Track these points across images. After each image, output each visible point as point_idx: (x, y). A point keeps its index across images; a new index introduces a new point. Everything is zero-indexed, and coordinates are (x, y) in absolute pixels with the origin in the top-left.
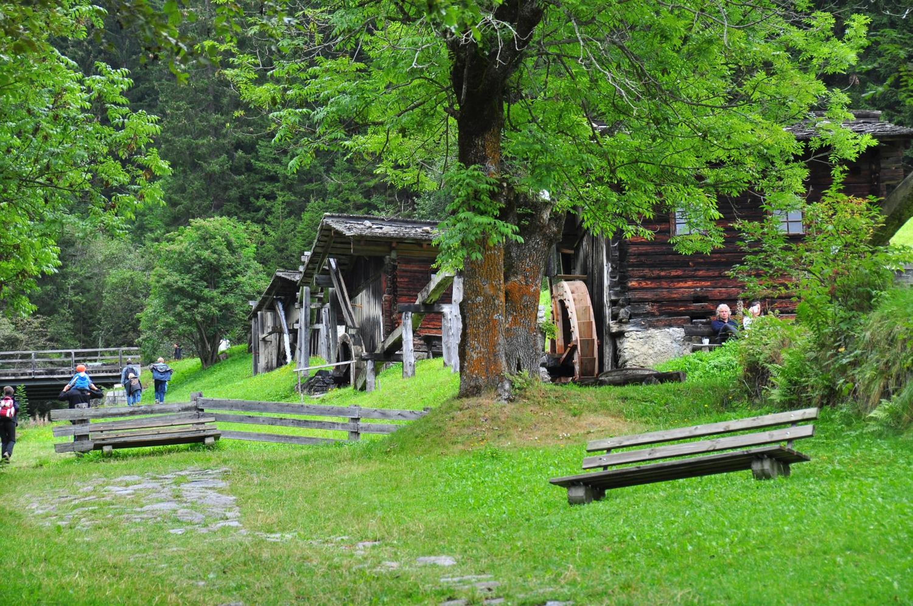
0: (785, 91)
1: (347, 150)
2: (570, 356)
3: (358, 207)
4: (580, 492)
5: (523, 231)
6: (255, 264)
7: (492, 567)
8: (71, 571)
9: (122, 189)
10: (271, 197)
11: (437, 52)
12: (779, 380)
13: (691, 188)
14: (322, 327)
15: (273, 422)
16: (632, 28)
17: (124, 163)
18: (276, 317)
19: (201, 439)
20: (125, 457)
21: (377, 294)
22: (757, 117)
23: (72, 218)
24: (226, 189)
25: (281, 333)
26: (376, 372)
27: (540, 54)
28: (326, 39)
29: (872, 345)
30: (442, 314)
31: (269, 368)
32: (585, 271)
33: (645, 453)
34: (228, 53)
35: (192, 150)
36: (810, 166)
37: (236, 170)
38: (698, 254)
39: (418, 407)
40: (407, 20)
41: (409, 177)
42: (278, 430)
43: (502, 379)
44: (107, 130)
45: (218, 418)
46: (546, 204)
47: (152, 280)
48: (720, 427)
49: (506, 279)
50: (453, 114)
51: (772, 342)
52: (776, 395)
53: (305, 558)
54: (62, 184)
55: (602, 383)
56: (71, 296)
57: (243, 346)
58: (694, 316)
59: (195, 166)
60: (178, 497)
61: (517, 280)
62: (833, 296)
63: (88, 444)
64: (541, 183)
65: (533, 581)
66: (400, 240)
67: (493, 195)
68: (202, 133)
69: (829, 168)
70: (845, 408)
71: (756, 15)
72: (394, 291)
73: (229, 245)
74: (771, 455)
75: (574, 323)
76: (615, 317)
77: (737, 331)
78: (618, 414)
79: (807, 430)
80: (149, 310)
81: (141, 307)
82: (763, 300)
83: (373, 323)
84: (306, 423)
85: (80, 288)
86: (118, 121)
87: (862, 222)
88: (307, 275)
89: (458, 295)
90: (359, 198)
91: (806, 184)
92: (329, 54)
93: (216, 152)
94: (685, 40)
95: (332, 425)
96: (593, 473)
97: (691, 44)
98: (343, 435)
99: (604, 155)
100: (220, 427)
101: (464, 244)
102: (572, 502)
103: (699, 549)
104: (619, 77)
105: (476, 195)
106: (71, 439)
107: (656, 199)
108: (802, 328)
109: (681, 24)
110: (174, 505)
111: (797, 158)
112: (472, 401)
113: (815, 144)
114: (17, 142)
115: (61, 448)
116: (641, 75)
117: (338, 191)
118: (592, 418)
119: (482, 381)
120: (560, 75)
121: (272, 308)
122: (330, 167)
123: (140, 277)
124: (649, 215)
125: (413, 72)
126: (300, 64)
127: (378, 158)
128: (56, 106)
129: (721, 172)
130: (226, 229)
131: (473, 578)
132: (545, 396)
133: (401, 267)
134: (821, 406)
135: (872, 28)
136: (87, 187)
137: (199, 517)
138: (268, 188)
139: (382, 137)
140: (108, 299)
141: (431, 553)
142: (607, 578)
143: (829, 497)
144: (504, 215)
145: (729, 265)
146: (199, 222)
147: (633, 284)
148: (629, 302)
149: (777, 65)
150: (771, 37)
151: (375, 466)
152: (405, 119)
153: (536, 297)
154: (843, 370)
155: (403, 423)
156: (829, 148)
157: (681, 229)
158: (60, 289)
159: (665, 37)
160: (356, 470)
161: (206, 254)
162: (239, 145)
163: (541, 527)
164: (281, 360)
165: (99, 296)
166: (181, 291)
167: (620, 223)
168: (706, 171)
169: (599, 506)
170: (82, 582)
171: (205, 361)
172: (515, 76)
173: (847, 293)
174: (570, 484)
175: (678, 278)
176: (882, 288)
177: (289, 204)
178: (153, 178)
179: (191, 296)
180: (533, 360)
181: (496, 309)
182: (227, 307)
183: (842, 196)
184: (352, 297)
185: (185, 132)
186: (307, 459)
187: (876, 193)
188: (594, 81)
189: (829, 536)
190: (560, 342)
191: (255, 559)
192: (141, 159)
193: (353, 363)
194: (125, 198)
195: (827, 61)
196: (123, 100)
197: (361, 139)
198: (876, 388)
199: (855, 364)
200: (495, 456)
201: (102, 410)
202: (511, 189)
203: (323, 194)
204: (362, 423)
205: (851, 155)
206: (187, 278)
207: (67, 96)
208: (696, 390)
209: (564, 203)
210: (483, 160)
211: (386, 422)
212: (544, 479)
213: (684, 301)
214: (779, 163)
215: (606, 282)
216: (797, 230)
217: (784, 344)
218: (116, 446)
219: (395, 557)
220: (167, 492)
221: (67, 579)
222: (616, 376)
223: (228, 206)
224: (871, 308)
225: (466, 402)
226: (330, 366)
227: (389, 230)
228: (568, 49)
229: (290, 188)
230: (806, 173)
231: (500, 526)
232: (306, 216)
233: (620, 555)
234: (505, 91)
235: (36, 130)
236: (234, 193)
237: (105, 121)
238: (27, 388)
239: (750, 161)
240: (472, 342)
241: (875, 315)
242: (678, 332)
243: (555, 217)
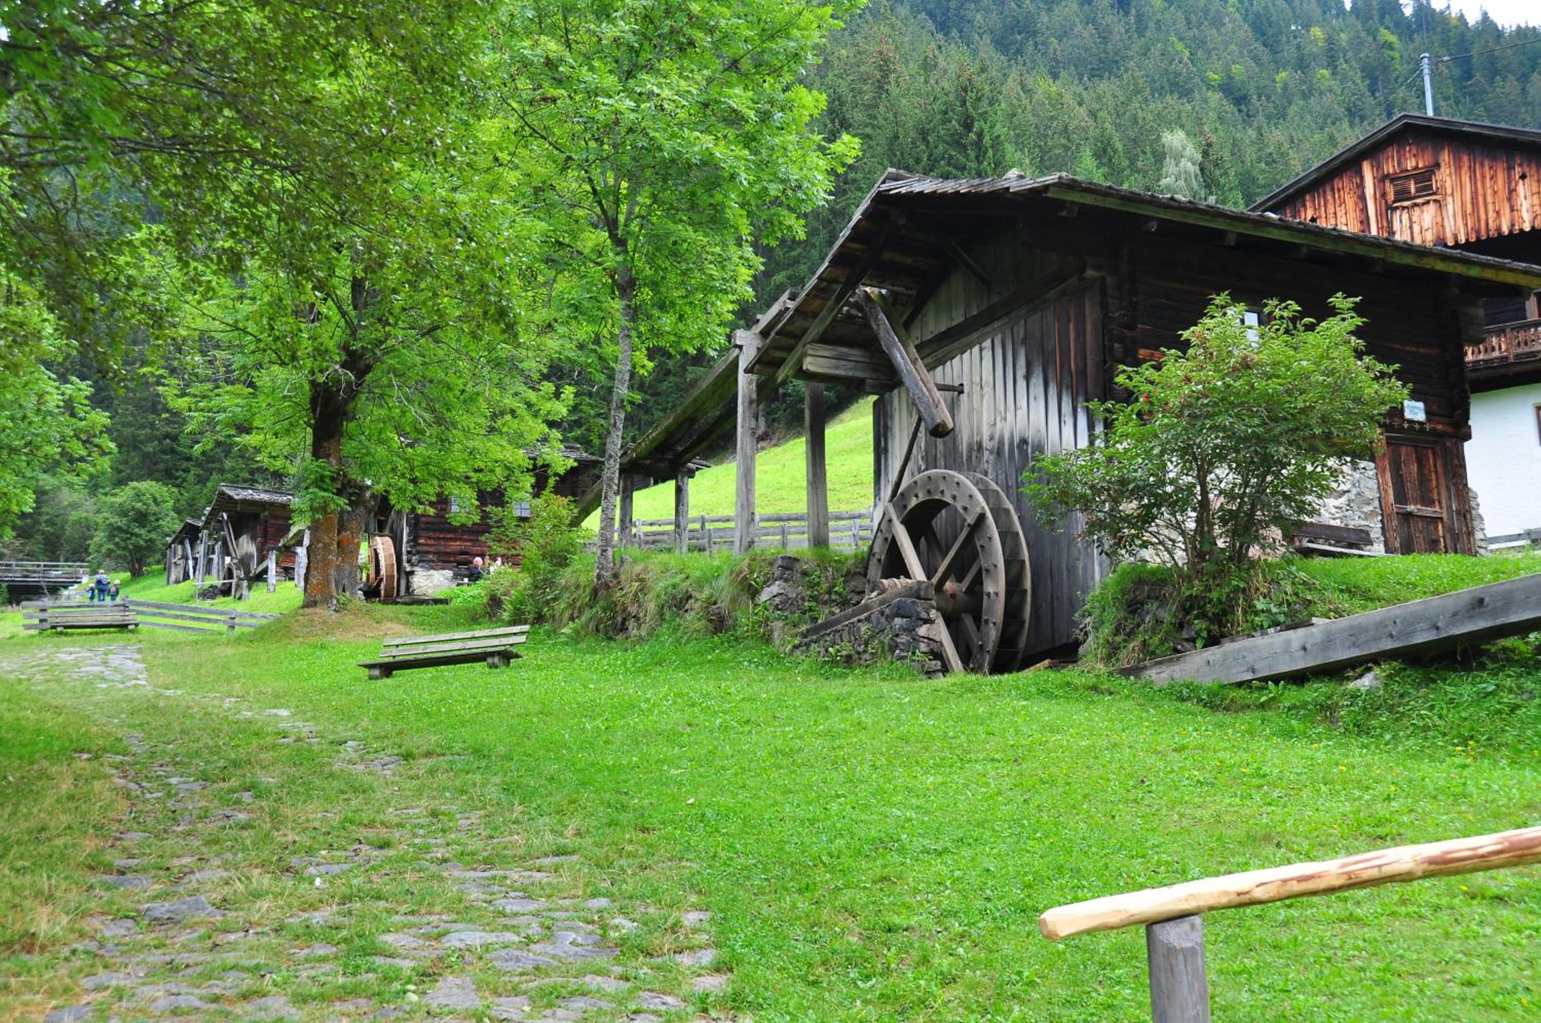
0: (523, 428)
1: (237, 444)
2: (379, 585)
3: (245, 481)
4: (376, 672)
5: (351, 503)
6: (172, 514)
7: (314, 718)
8: (26, 709)
9: (82, 459)
10: (187, 471)
11: (301, 386)
12: (508, 607)
13: (462, 484)
14: (215, 557)
15: (177, 617)
16: (431, 381)
17: (84, 442)
18: (184, 549)
19: (126, 626)
20: (72, 635)
21: (253, 538)
22: (504, 443)
23: (45, 476)
24: (156, 463)
25: (187, 559)
26: (250, 588)
27: (370, 392)
28: (227, 372)
29: (566, 588)
30: (295, 554)
31: (177, 582)
32: (391, 531)
33: (420, 648)
34: (162, 376)
35: (134, 437)
36: (536, 475)
37: (164, 452)
38: (463, 525)
39: (276, 612)
40: (283, 364)
41: (279, 464)
42: (179, 622)
43: (332, 597)
44: (74, 420)
45: (138, 613)
46: (368, 487)
47: (100, 521)
48: (469, 634)
49: (339, 532)
50: (310, 425)
51: (506, 584)
52: (506, 616)
53: (188, 707)
54: (39, 454)
55: (397, 603)
56: (43, 527)
57: (161, 566)
58: (460, 563)
59: (135, 448)
60: (105, 663)
61: (346, 534)
62: (544, 556)
63: (47, 625)
64: (365, 473)
65: (340, 728)
66: (272, 504)
67: (333, 479)
68: (142, 427)
69: (547, 478)
70: (547, 626)
71: (507, 380)
72: (265, 536)
73: (155, 500)
74: (499, 653)
75: (382, 564)
76: (409, 561)
77: (485, 575)
78: (406, 623)
79: (523, 639)
80: (96, 539)
81: (91, 537)
82: (503, 556)
83: (250, 556)
84: (199, 619)
85: (50, 522)
86: (82, 415)
87: (564, 512)
88: (207, 523)
89: (306, 542)
90: (247, 475)
91: (533, 486)
92: (228, 381)
93: (150, 439)
94: (463, 391)
95: (216, 621)
96: (386, 660)
97: (466, 395)
98: (224, 628)
99: (407, 460)
100: (139, 618)
101: (312, 509)
102: (371, 678)
103: (449, 711)
104: (420, 411)
105: (322, 478)
106: (36, 621)
107: (438, 490)
108: (525, 574)
109: (460, 382)
110: (101, 668)
111: (528, 470)
112: (311, 610)
113: (540, 462)
114: (11, 424)
115: (28, 627)
116: (433, 411)
117: (233, 469)
118: (389, 625)
119: (318, 597)
120: (381, 406)
121: (182, 543)
122: (228, 453)
123: (91, 516)
124: (433, 499)
125: (284, 397)
126: (209, 386)
127: (258, 450)
128: (39, 403)
129: (481, 475)
130: (153, 490)
131: (301, 724)
132: (359, 610)
133: (271, 521)
134: (533, 624)
135: (577, 395)
136: (57, 457)
137: (118, 677)
138: (185, 464)
139: (261, 437)
140: (68, 531)
141: (275, 707)
142: (388, 727)
143: (533, 681)
144: (339, 493)
145: (482, 533)
146: (134, 484)
147: (422, 541)
148: (418, 552)
149: (519, 412)
150: (516, 394)
151: (242, 649)
152: (277, 427)
153: (358, 545)
154: (547, 603)
155: (264, 622)
156: (548, 466)
157: (454, 508)
158: (37, 522)
159: (450, 389)
160: (230, 651)
161: (139, 505)
162: (167, 436)
163: (349, 694)
164: (186, 577)
165: (63, 528)
166: (119, 529)
167: (415, 503)
168: (472, 474)
169: (388, 681)
170: (32, 716)
171: (133, 575)
172: (352, 405)
173: (553, 556)
174: (371, 667)
175: (451, 539)
176: (574, 553)
177: (198, 476)
178: (104, 453)
179: (126, 532)
180: (353, 586)
181: (330, 552)
182: (151, 541)
183: (553, 496)
184: (237, 538)
185: (129, 425)
186: (196, 643)
187: (574, 495)
188: (403, 413)
189: (530, 706)
190: (372, 576)
191: (155, 707)
192: (96, 441)
193: (234, 581)
194: (83, 465)
195: (549, 413)
196: (86, 402)
197: (248, 437)
198: (566, 615)
199: (555, 599)
200: (323, 647)
201: (58, 603)
202: (345, 476)
203: (222, 471)
204: (237, 621)
205: (561, 471)
206: (125, 520)
207: (48, 397)
208: (456, 610)
209: (380, 487)
210: (328, 456)
211: (254, 621)
212: (354, 662)
213: (454, 554)
214: (517, 473)
215: (405, 539)
216: (525, 514)
217: (513, 584)
218: (66, 627)
219: (250, 709)
220: (98, 660)
221: (22, 714)
222: (407, 599)
223: (157, 475)
224: (567, 565)
225: (307, 610)
226: (219, 583)
227: (265, 497)
228: (388, 390)
229: (199, 465)
230: (533, 480)
231: (322, 691)
232: (209, 485)
233: (398, 713)
234: (345, 414)
235: (24, 417)
236: (161, 466)
237: (73, 415)
238: (9, 587)
239: (498, 470)
240: (313, 572)
241: (569, 570)
242: (449, 573)
243: (373, 496)
